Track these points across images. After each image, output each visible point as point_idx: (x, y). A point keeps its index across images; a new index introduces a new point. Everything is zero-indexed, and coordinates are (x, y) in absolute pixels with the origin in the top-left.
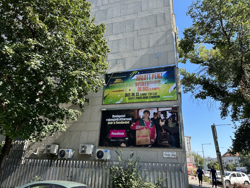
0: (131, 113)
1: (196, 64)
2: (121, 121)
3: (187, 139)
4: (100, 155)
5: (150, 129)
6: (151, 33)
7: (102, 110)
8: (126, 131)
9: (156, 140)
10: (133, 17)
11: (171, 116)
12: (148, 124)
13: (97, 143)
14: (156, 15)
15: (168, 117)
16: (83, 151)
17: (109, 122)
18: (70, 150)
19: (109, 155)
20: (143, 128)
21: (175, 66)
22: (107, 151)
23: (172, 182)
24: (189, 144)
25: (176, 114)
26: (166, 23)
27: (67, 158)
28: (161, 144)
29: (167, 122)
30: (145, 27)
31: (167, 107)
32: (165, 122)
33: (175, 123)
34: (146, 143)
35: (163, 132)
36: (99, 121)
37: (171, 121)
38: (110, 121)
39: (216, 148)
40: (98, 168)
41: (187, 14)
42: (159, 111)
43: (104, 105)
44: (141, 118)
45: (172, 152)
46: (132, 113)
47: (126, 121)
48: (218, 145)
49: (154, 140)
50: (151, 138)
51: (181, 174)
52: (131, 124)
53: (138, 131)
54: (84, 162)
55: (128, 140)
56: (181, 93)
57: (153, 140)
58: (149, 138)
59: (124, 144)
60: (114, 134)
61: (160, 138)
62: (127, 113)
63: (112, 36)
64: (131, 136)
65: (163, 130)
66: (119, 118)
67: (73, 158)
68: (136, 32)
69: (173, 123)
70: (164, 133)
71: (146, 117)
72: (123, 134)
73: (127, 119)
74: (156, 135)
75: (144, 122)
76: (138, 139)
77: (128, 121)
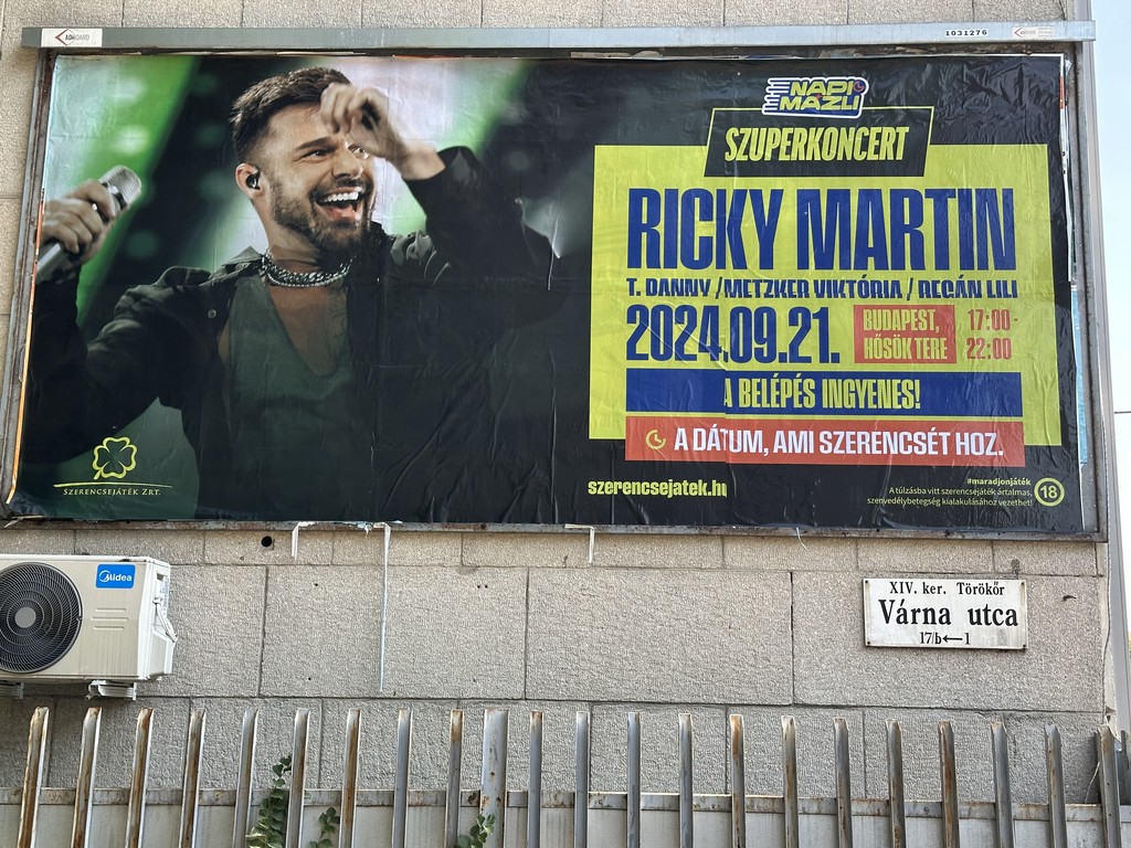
4: (30, 622)
19: (156, 624)
45: (974, 583)
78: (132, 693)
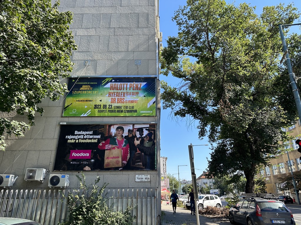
0: (100, 130)
1: (178, 78)
2: (86, 139)
3: (163, 160)
4: (55, 181)
5: (122, 149)
6: (131, 34)
7: (61, 123)
8: (92, 152)
9: (128, 162)
10: (110, 11)
11: (148, 135)
12: (120, 143)
13: (52, 167)
14: (138, 14)
15: (144, 135)
16: (30, 177)
17: (69, 140)
18: (11, 175)
19: (67, 181)
20: (114, 148)
21: (156, 77)
22: (65, 176)
23: (143, 209)
24: (164, 166)
25: (153, 132)
26: (149, 25)
27: (6, 187)
28: (134, 166)
29: (142, 141)
30: (124, 26)
31: (144, 124)
32: (141, 141)
33: (152, 142)
34: (117, 166)
35: (137, 152)
36: (55, 137)
37: (147, 139)
38: (71, 139)
39: (191, 169)
40: (51, 198)
41: (173, 20)
42: (135, 128)
43: (64, 118)
44: (113, 135)
45: (145, 175)
46: (102, 129)
47: (94, 140)
48: (194, 167)
49: (127, 161)
50: (123, 160)
51: (153, 199)
52: (100, 143)
53: (108, 151)
54: (31, 191)
55: (94, 162)
56: (160, 109)
57: (125, 162)
58: (120, 159)
59: (88, 167)
60: (75, 155)
61: (134, 159)
62: (95, 128)
63: (82, 30)
64: (99, 158)
65: (138, 150)
66: (83, 135)
67: (14, 186)
68: (112, 30)
69: (149, 142)
70: (138, 154)
71: (119, 135)
72: (88, 155)
73: (95, 137)
74: (129, 156)
75: (116, 140)
76: (106, 161)
77: (96, 139)
78: (65, 188)
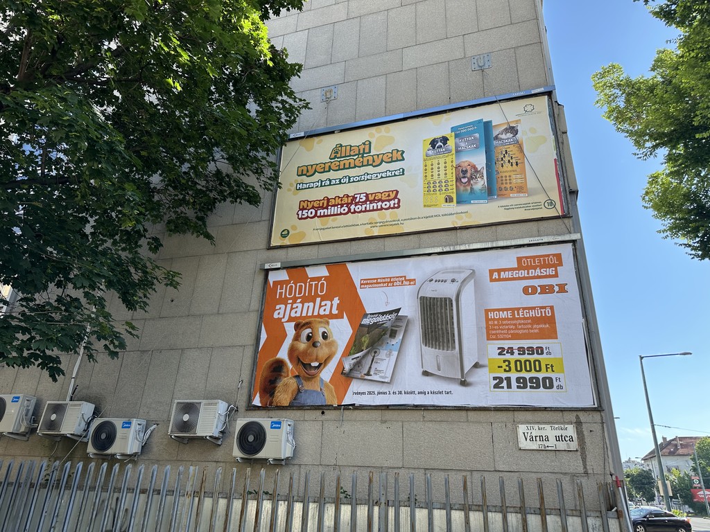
4: (252, 439)
7: (267, 267)
13: (245, 395)
16: (185, 427)
18: (135, 421)
36: (253, 307)
63: (311, 14)
67: (147, 454)
78: (283, 463)
